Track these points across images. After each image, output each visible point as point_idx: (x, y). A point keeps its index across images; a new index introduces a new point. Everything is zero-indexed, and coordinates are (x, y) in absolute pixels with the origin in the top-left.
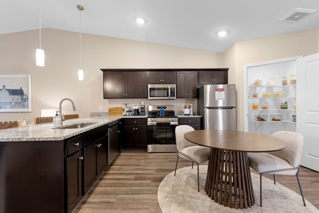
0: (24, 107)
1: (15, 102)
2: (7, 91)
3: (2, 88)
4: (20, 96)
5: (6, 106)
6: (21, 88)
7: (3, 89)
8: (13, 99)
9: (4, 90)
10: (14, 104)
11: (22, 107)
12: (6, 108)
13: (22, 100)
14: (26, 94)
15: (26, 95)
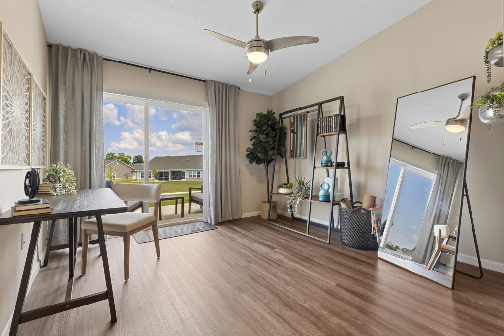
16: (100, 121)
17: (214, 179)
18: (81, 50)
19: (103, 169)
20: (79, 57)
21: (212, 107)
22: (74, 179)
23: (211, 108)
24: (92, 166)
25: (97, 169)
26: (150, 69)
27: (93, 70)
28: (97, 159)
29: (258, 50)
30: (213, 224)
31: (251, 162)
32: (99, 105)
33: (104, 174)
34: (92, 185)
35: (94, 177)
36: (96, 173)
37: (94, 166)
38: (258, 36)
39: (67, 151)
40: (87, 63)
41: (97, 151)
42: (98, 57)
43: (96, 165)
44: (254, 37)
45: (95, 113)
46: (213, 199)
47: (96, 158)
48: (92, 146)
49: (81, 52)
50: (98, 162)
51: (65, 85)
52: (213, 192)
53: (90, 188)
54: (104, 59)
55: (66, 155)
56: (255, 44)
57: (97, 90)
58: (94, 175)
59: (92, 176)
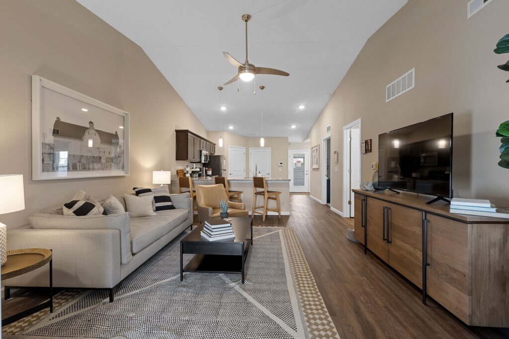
1: (106, 158)
2: (97, 135)
5: (93, 165)
6: (116, 132)
7: (91, 128)
8: (104, 152)
10: (105, 161)
14: (120, 144)
15: (120, 147)
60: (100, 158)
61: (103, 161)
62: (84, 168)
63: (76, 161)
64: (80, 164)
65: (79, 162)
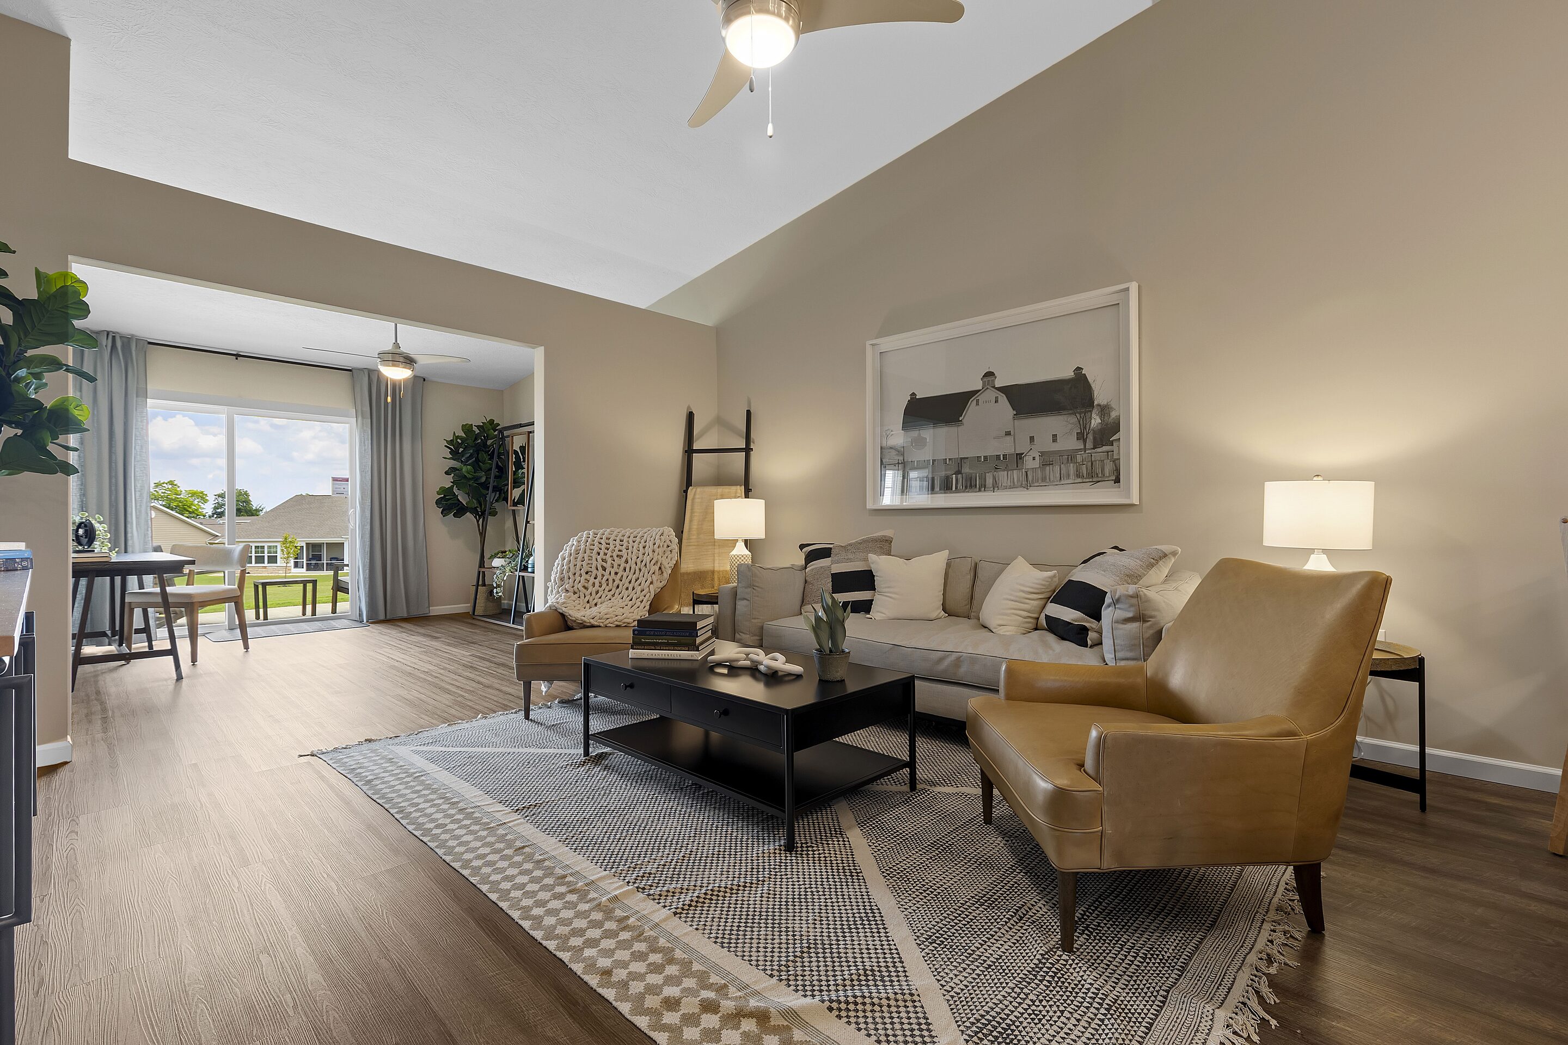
0: (1093, 476)
1: (1042, 454)
2: (1003, 399)
3: (978, 385)
4: (1073, 419)
5: (994, 478)
6: (1079, 369)
7: (984, 388)
8: (1032, 439)
9: (991, 394)
10: (1036, 464)
11: (1078, 476)
12: (996, 486)
13: (1081, 437)
14: (1104, 402)
15: (1105, 410)
16: (142, 446)
17: (368, 543)
18: (108, 333)
19: (148, 524)
20: (104, 344)
21: (363, 417)
22: (107, 536)
23: (360, 419)
24: (129, 519)
25: (138, 524)
26: (237, 356)
27: (130, 365)
28: (138, 507)
29: (393, 365)
30: (365, 621)
31: (444, 513)
32: (139, 420)
33: (149, 532)
34: (129, 549)
35: (132, 537)
36: (137, 527)
37: (132, 519)
38: (396, 345)
39: (84, 495)
40: (118, 354)
41: (138, 494)
42: (138, 340)
43: (137, 518)
44: (389, 347)
45: (134, 432)
46: (365, 578)
47: (136, 506)
48: (128, 487)
49: (108, 335)
50: (140, 511)
51: (81, 391)
52: (364, 566)
53: (126, 552)
54: (150, 343)
55: (82, 501)
56: (390, 357)
57: (137, 397)
58: (132, 533)
59: (129, 535)
60: (1020, 456)
61: (1031, 463)
62: (970, 485)
63: (949, 473)
64: (960, 476)
65: (958, 472)
